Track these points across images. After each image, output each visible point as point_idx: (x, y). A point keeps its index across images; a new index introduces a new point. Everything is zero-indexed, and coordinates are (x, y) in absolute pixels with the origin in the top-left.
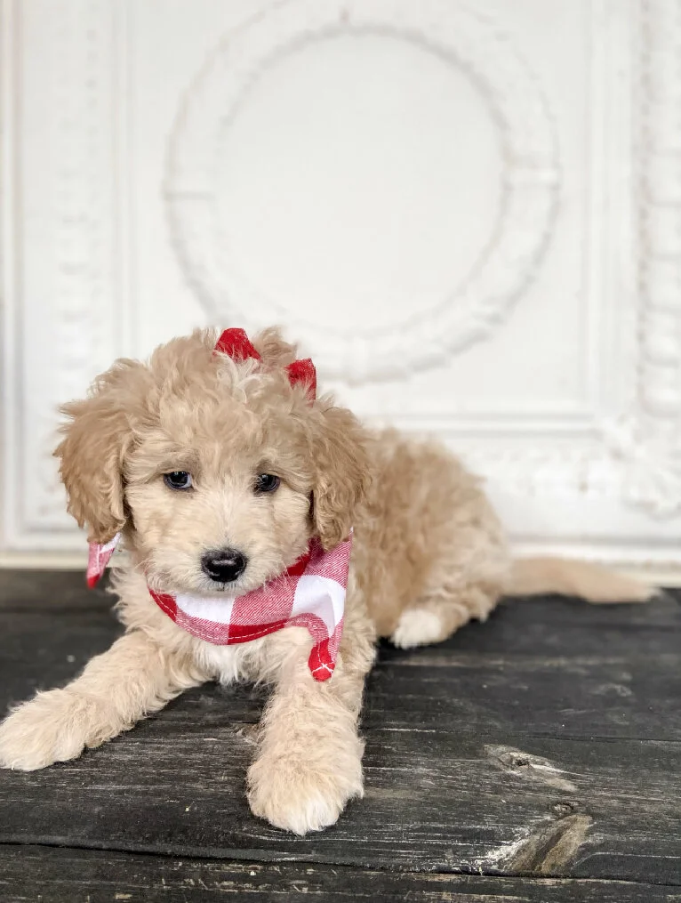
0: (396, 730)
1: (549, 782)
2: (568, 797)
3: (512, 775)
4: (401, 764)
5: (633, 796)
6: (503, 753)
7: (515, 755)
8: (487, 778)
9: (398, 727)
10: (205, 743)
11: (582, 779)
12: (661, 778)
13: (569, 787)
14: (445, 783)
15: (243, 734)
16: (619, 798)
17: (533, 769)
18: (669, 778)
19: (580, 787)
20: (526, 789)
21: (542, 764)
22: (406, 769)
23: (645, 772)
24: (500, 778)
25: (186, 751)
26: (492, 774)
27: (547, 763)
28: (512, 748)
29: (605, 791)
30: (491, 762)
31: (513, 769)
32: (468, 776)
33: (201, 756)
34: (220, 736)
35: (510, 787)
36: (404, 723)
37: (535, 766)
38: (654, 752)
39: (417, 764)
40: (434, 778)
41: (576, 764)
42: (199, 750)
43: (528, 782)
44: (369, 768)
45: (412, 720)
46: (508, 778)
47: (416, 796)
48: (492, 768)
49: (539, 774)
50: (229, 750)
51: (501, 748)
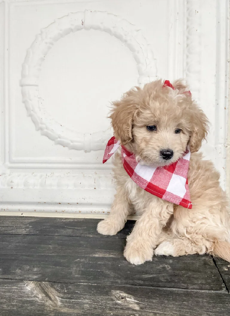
0: (82, 284)
1: (131, 306)
2: (135, 312)
3: (118, 303)
4: (79, 298)
5: (159, 312)
6: (118, 293)
7: (122, 294)
8: (109, 304)
9: (83, 282)
10: (12, 289)
11: (143, 304)
12: (171, 304)
13: (137, 308)
14: (93, 306)
15: (27, 285)
16: (153, 313)
17: (126, 300)
18: (174, 304)
19: (141, 308)
20: (121, 309)
21: (130, 298)
22: (81, 300)
23: (166, 301)
24: (113, 304)
25: (4, 292)
26: (111, 302)
27: (132, 298)
28: (121, 292)
29: (149, 310)
30: (112, 297)
31: (119, 300)
32: (102, 303)
33: (9, 294)
34: (19, 286)
35: (116, 308)
36: (86, 281)
37: (128, 299)
38: (172, 293)
39: (85, 299)
40: (90, 304)
41: (142, 298)
42: (9, 292)
43: (123, 306)
44: (68, 300)
45: (89, 280)
46: (116, 304)
47: (80, 312)
48: (112, 300)
49: (129, 303)
50: (20, 292)
51: (118, 292)
